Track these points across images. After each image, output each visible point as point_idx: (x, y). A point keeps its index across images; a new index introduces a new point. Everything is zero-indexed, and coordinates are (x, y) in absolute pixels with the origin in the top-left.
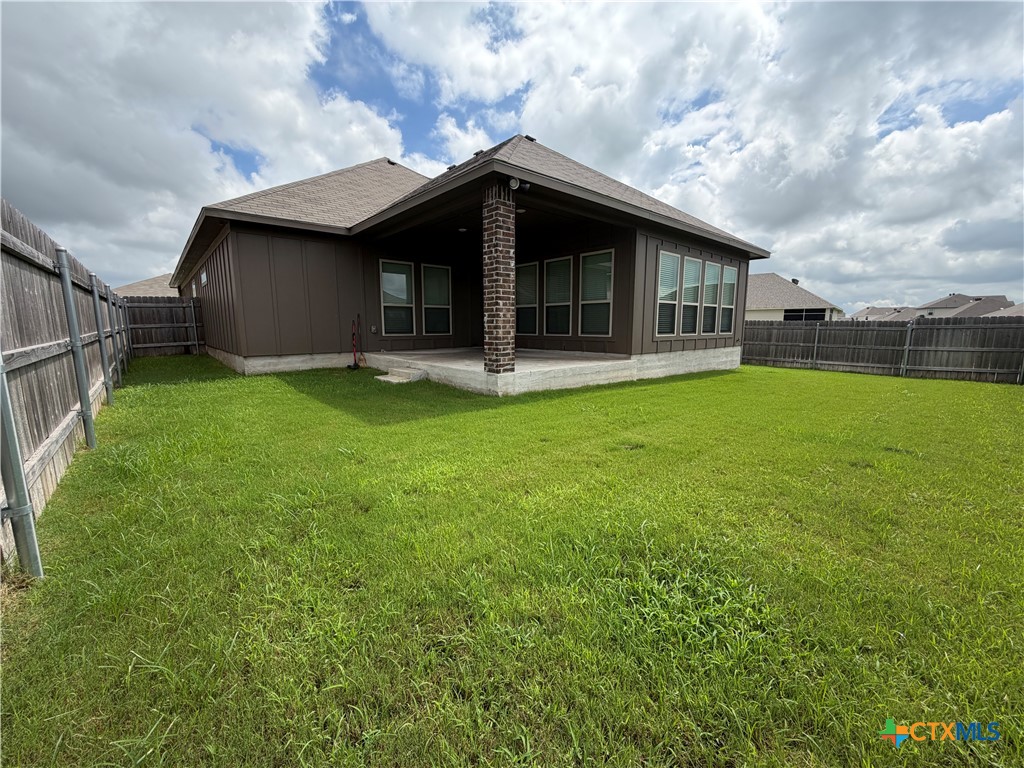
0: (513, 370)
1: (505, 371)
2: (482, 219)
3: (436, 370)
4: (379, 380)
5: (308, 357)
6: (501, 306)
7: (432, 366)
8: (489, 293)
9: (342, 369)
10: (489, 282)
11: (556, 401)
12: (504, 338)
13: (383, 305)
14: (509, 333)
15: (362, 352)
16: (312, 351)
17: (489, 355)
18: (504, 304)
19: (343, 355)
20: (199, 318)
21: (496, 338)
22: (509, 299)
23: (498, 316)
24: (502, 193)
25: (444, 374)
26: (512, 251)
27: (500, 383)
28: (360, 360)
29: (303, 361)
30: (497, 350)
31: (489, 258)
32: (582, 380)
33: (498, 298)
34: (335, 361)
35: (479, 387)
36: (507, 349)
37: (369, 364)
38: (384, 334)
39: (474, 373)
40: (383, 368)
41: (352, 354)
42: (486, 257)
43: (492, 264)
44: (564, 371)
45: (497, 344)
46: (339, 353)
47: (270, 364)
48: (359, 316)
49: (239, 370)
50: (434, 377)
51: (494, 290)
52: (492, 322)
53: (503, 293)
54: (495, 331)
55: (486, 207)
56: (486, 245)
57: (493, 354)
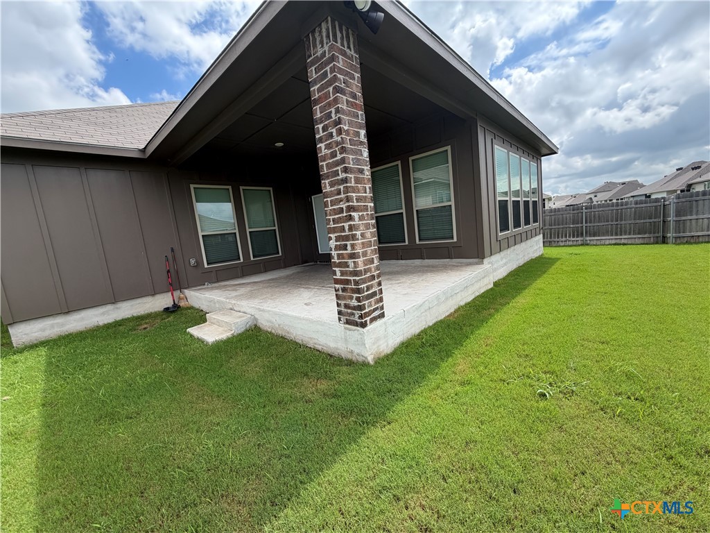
0: (382, 315)
1: (372, 320)
2: (308, 85)
3: (267, 316)
5: (109, 307)
6: (357, 222)
8: (333, 203)
9: (157, 315)
10: (332, 185)
12: (366, 271)
13: (200, 234)
14: (372, 261)
15: (181, 288)
16: (115, 298)
17: (344, 298)
18: (361, 218)
19: (157, 296)
21: (355, 273)
22: (366, 208)
23: (354, 237)
25: (276, 321)
26: (363, 132)
27: (368, 342)
28: (180, 299)
29: (103, 314)
30: (359, 291)
31: (328, 147)
33: (350, 209)
35: (332, 345)
36: (372, 286)
37: (189, 303)
38: (206, 266)
39: (323, 323)
41: (170, 294)
42: (322, 145)
43: (334, 155)
45: (356, 283)
46: (152, 295)
47: (52, 326)
48: (172, 250)
51: (342, 196)
52: (345, 247)
53: (358, 200)
54: (351, 262)
55: (313, 63)
56: (320, 126)
57: (351, 298)
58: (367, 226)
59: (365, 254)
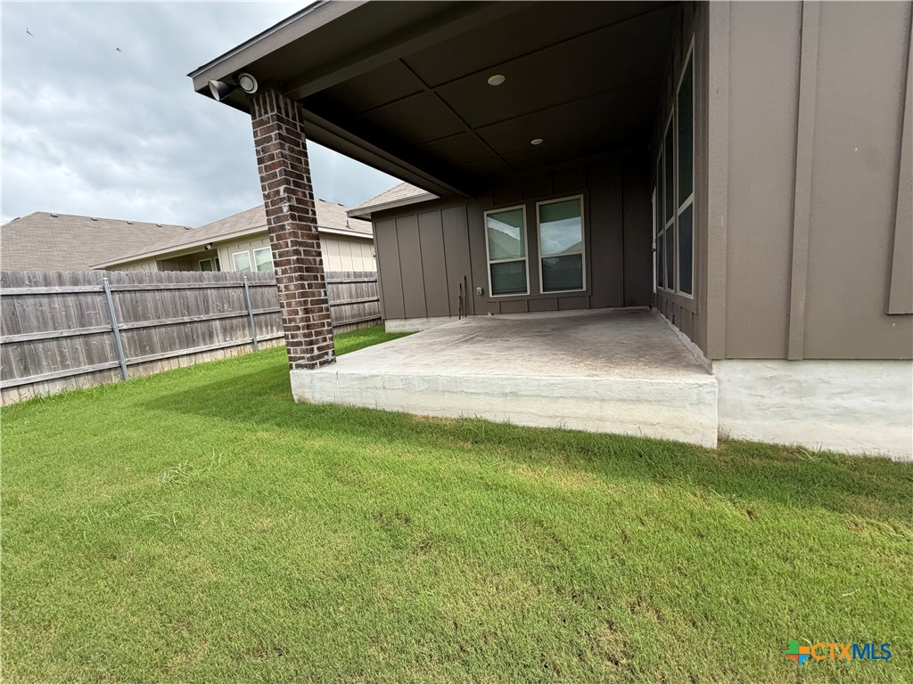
13: (489, 263)
15: (466, 314)
16: (427, 315)
19: (452, 318)
27: (294, 383)
38: (491, 295)
44: (405, 380)
46: (449, 316)
47: (400, 325)
58: (290, 280)
59: (289, 305)
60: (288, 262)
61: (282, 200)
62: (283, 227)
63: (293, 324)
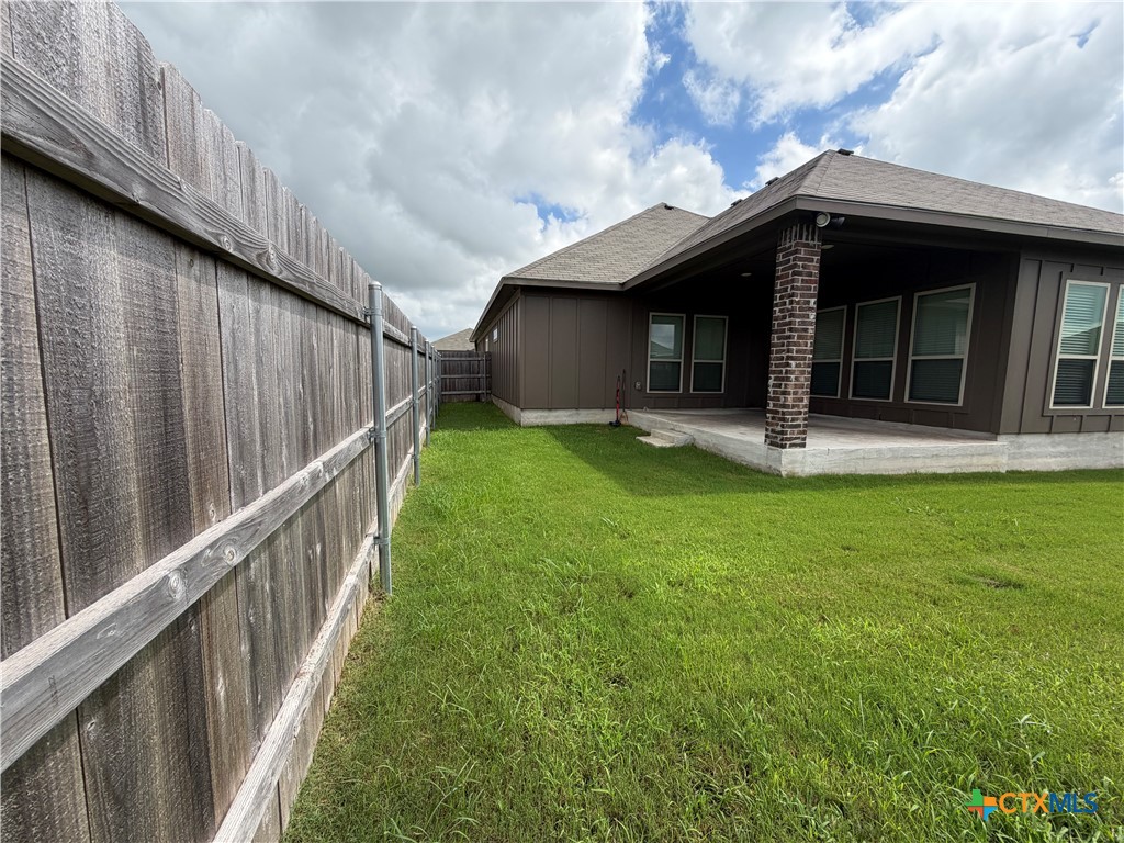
0: (803, 445)
1: (792, 445)
2: (775, 265)
3: (704, 436)
4: (641, 442)
5: (574, 412)
6: (793, 368)
7: (699, 431)
8: (777, 352)
9: (603, 426)
10: (779, 338)
11: (865, 493)
12: (793, 406)
13: (649, 360)
14: (802, 400)
15: (624, 408)
16: (577, 406)
17: (772, 425)
18: (798, 366)
19: (606, 411)
20: (489, 371)
21: (784, 406)
23: (788, 379)
24: (805, 234)
25: (711, 441)
26: (813, 300)
27: (784, 460)
28: (622, 416)
29: (569, 416)
30: (784, 420)
31: (781, 311)
32: (908, 465)
33: (789, 358)
34: (598, 417)
35: (756, 461)
36: (797, 419)
37: (630, 422)
38: (648, 391)
39: (751, 444)
40: (644, 428)
41: (615, 411)
42: (777, 309)
43: (784, 318)
44: (879, 451)
45: (783, 413)
46: (603, 409)
47: (541, 417)
48: (624, 372)
49: (516, 421)
50: (701, 443)
51: (785, 348)
52: (780, 386)
53: (797, 352)
54: (782, 398)
55: (781, 251)
56: (779, 295)
57: (777, 425)
58: (803, 373)
59: (795, 393)
60: (804, 359)
61: (810, 309)
62: (806, 330)
63: (796, 409)
